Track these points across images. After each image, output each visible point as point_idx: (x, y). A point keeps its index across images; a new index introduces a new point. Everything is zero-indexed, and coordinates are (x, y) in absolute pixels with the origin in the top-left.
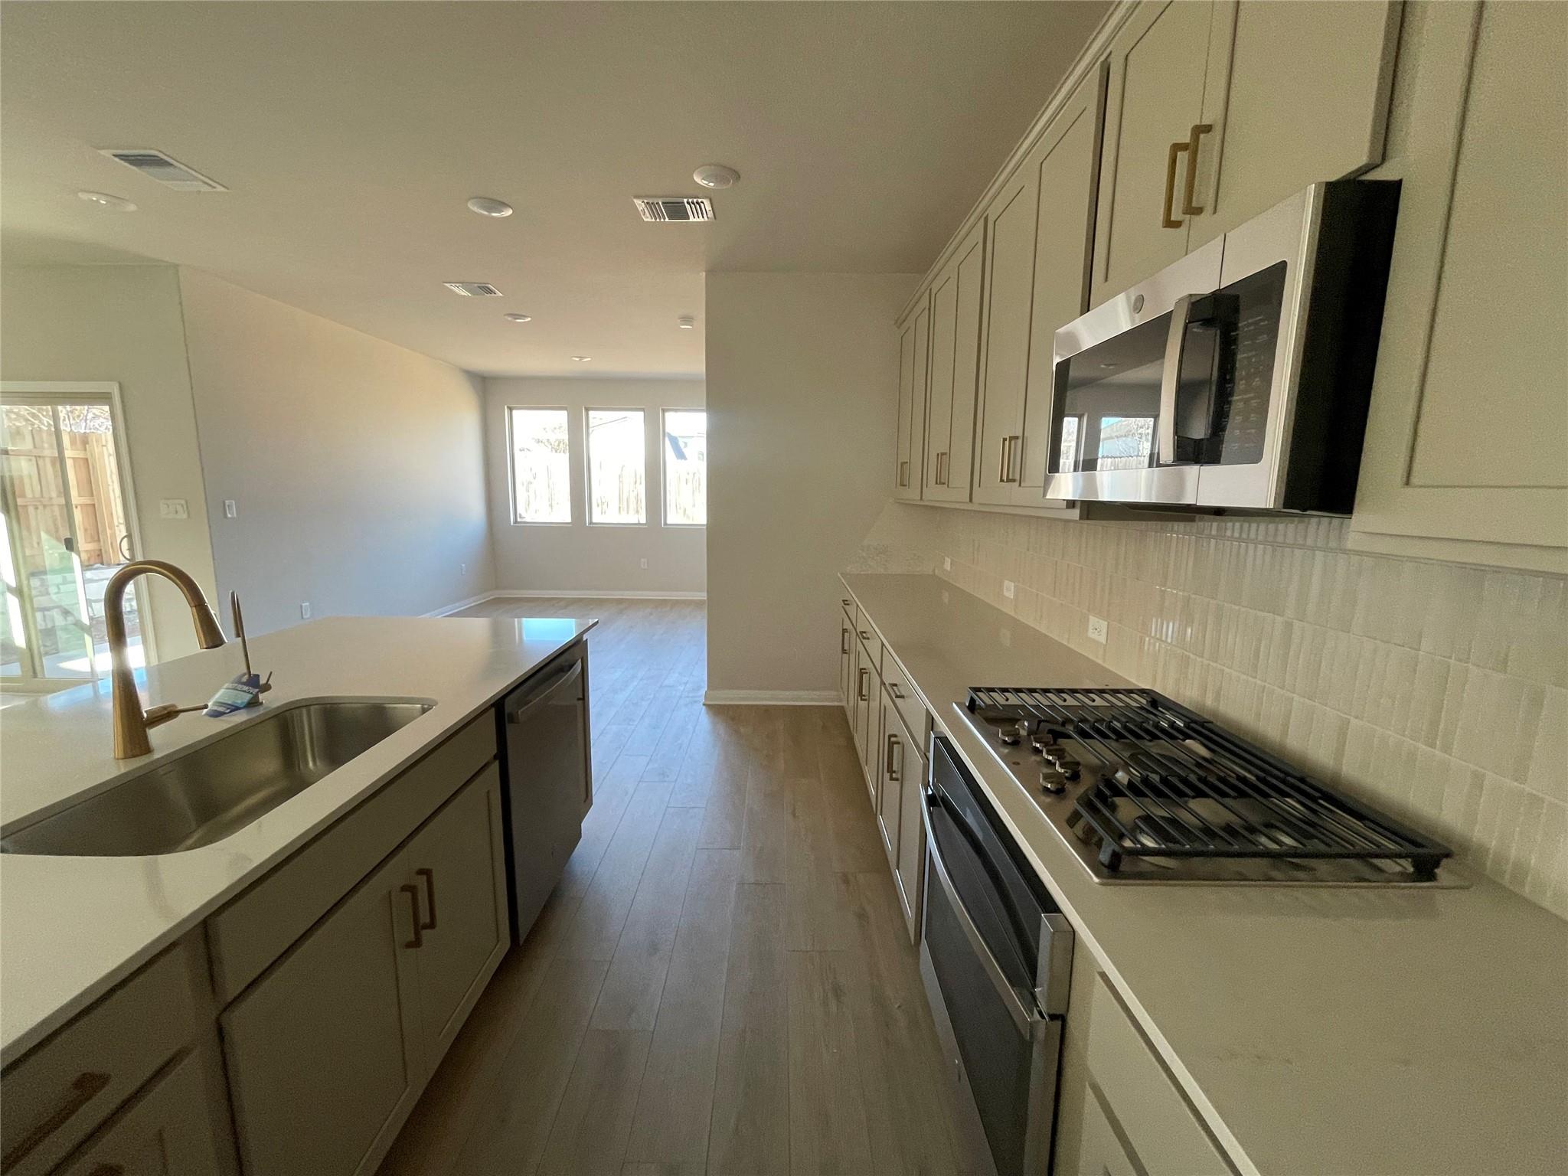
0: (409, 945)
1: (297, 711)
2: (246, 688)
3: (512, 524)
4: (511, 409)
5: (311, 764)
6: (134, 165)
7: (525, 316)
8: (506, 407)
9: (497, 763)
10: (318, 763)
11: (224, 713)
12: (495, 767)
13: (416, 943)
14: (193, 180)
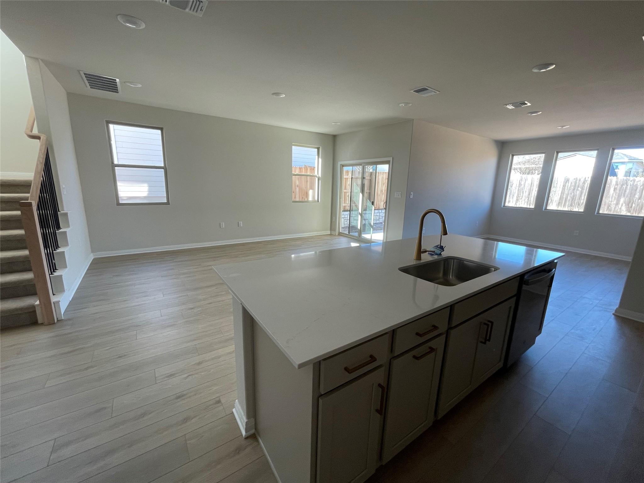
0: (481, 342)
1: (451, 260)
2: (439, 249)
3: (502, 207)
4: (513, 156)
5: (451, 277)
6: (417, 92)
7: (539, 112)
8: (511, 155)
9: (515, 298)
10: (453, 277)
11: (434, 255)
12: (514, 299)
13: (485, 343)
14: (431, 92)
